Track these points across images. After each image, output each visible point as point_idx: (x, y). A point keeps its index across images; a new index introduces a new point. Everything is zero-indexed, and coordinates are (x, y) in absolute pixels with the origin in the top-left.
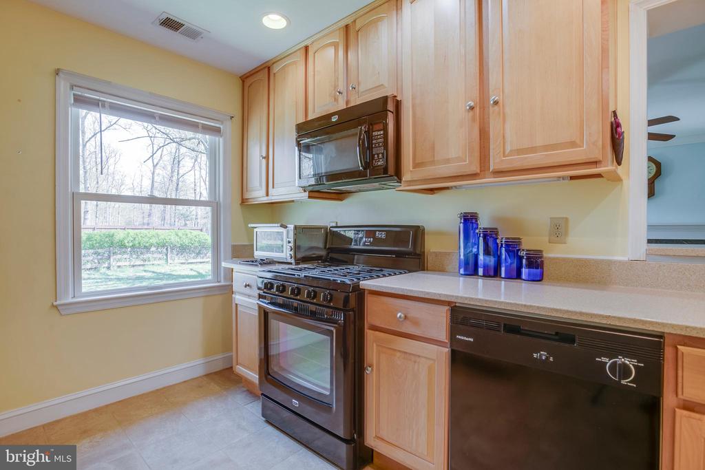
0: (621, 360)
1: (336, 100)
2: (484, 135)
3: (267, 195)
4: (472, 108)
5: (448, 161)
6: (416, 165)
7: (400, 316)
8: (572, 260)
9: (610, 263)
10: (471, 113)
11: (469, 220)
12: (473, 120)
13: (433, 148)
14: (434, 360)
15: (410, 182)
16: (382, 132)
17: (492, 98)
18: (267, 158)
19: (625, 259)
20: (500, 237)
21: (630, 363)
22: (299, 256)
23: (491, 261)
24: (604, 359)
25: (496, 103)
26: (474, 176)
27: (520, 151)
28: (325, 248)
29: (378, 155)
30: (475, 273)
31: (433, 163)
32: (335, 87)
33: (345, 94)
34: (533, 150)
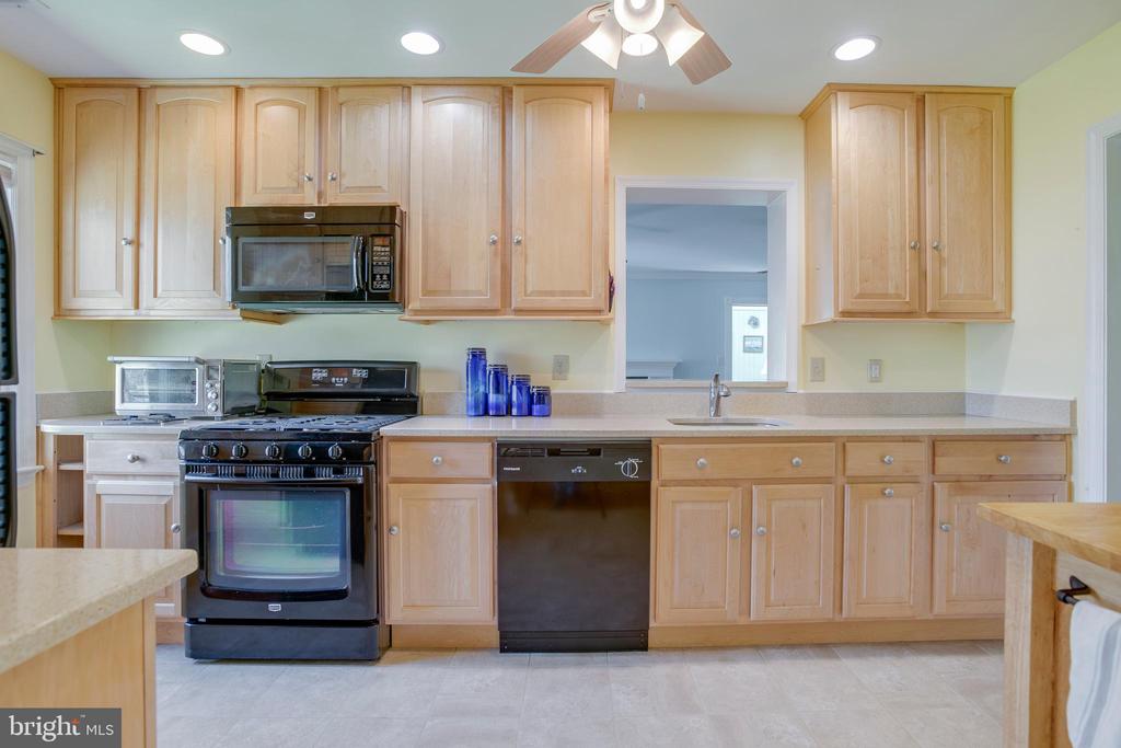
0: (630, 461)
1: (300, 186)
2: (506, 271)
3: (137, 306)
4: (494, 242)
5: (466, 293)
6: (427, 292)
7: (437, 461)
8: (573, 395)
9: (602, 395)
10: (493, 247)
11: (477, 356)
12: (495, 254)
13: (449, 276)
14: (476, 499)
15: (416, 312)
16: (388, 249)
17: (516, 238)
18: (136, 243)
19: (612, 392)
20: (510, 375)
21: (635, 461)
22: (230, 405)
23: (502, 399)
24: (620, 463)
25: (519, 242)
26: (494, 312)
27: (541, 293)
28: (259, 393)
29: (381, 275)
30: (486, 413)
31: (449, 293)
32: (300, 168)
33: (316, 180)
34: (552, 293)
